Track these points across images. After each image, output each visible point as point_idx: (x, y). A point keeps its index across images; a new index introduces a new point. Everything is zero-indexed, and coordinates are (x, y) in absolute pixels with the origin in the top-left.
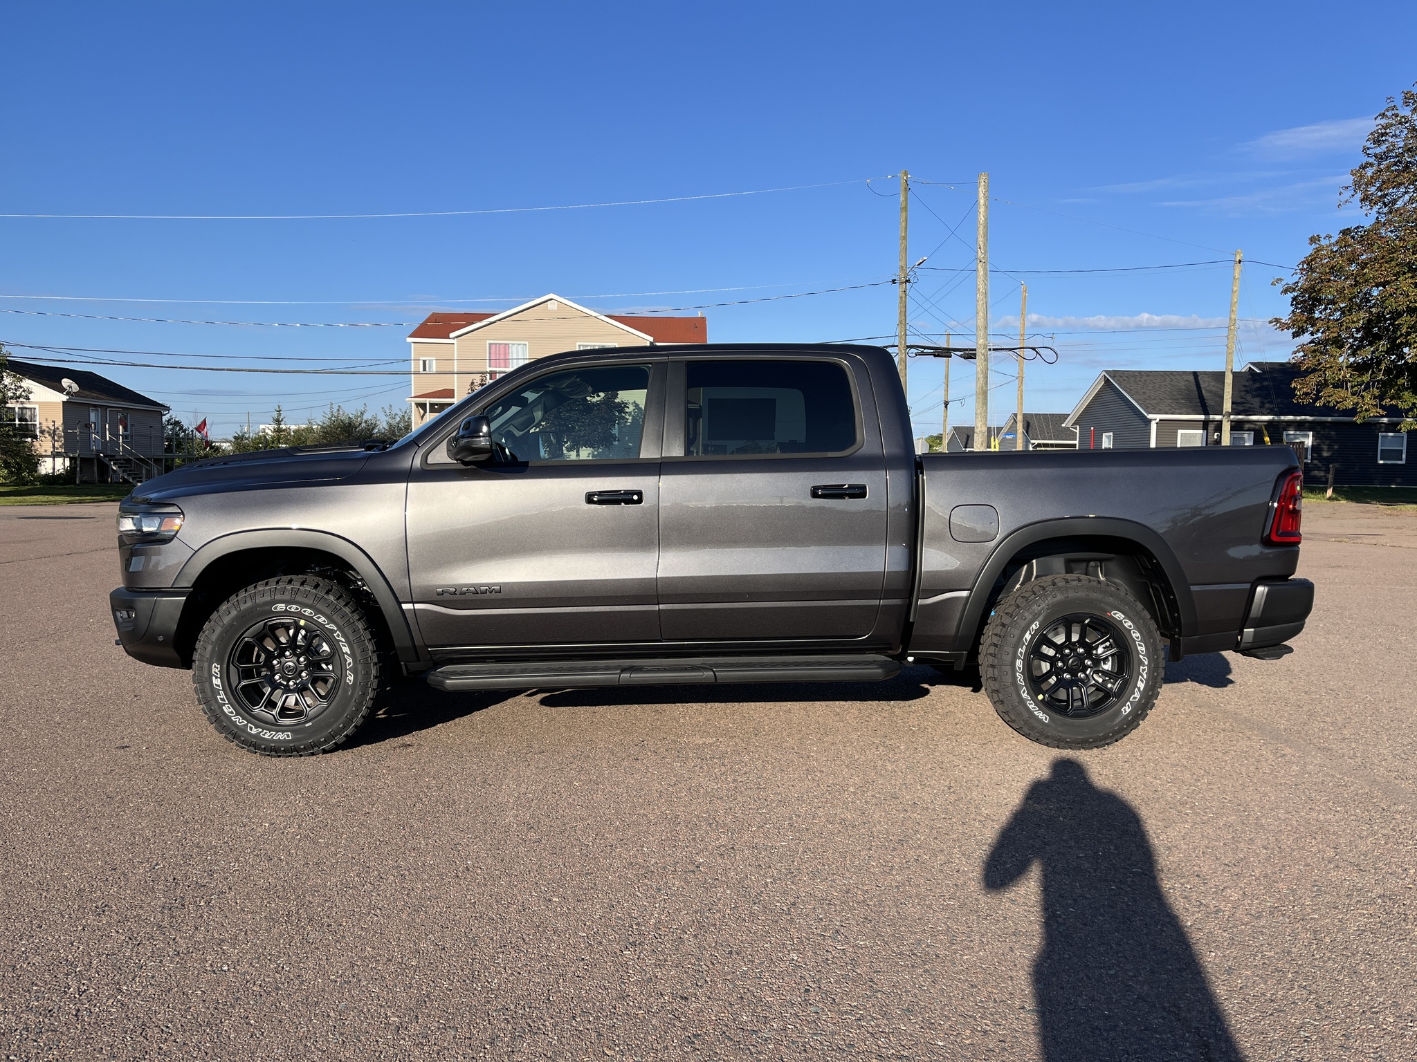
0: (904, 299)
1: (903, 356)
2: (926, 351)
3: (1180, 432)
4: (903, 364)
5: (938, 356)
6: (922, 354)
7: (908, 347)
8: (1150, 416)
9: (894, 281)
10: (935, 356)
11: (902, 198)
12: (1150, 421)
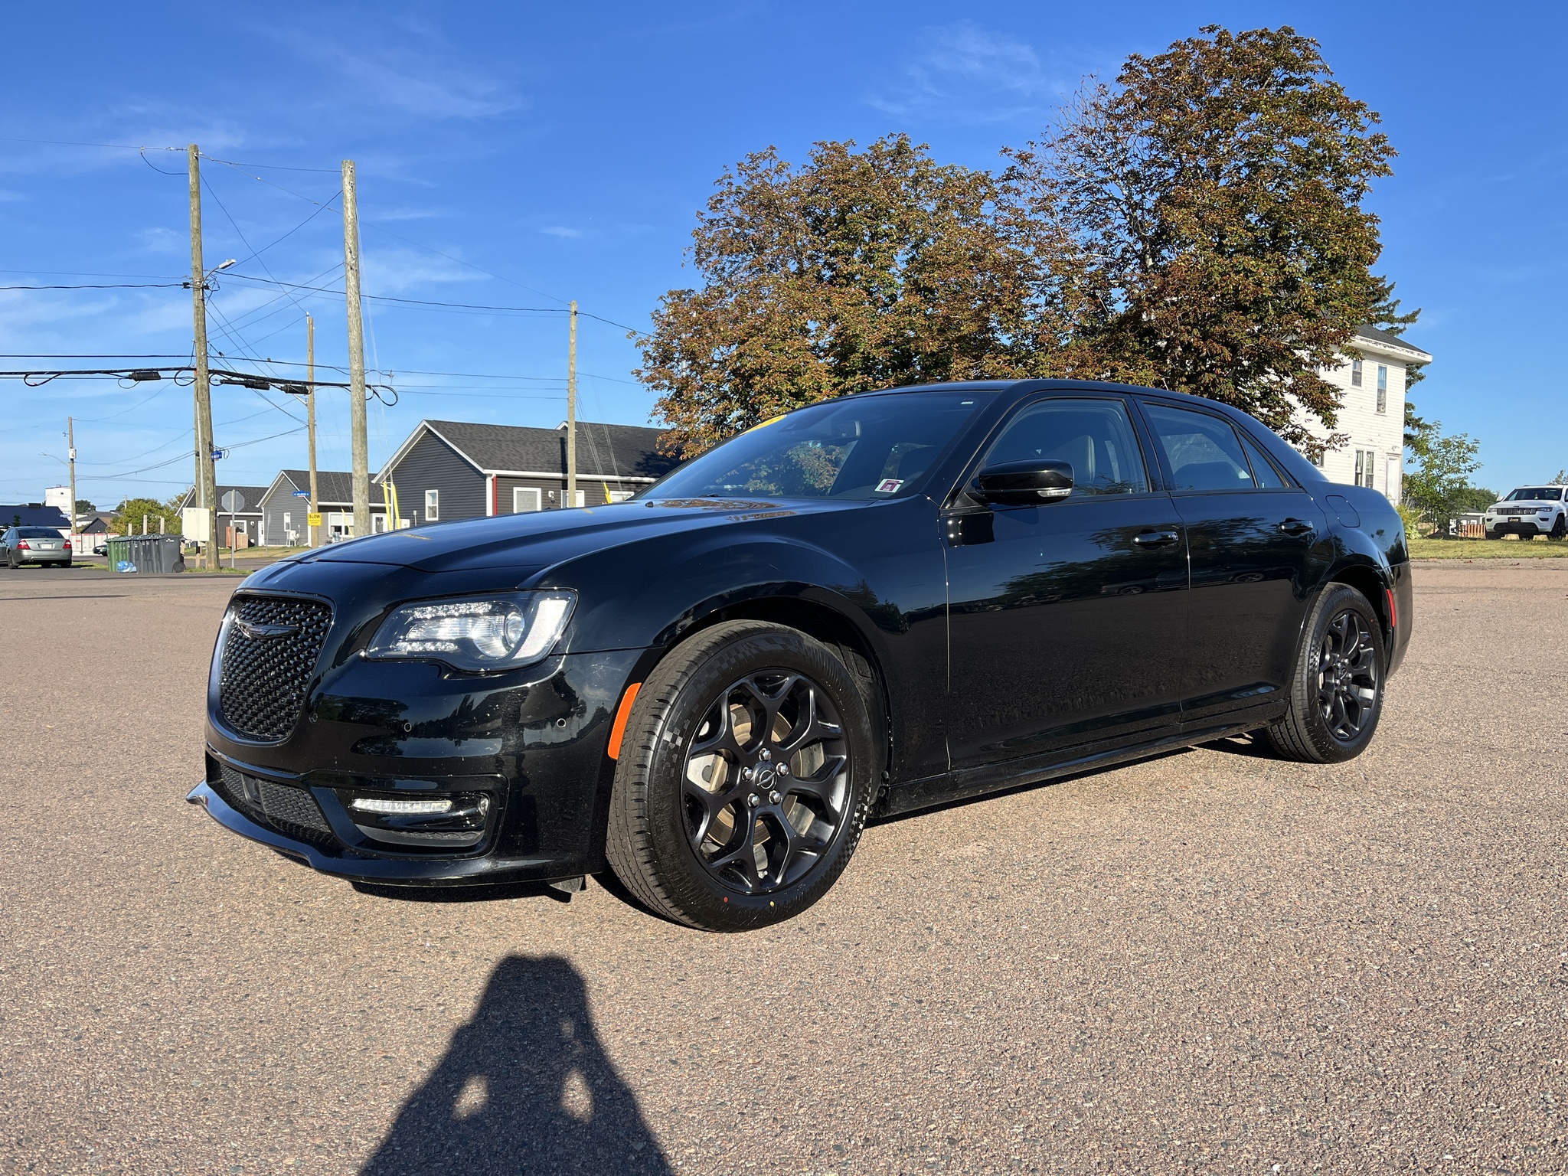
0: (201, 309)
1: (205, 383)
2: (234, 379)
3: (516, 489)
4: (205, 393)
5: (252, 386)
6: (229, 382)
7: (210, 372)
8: (485, 472)
9: (186, 285)
10: (247, 386)
11: (191, 179)
12: (484, 477)
